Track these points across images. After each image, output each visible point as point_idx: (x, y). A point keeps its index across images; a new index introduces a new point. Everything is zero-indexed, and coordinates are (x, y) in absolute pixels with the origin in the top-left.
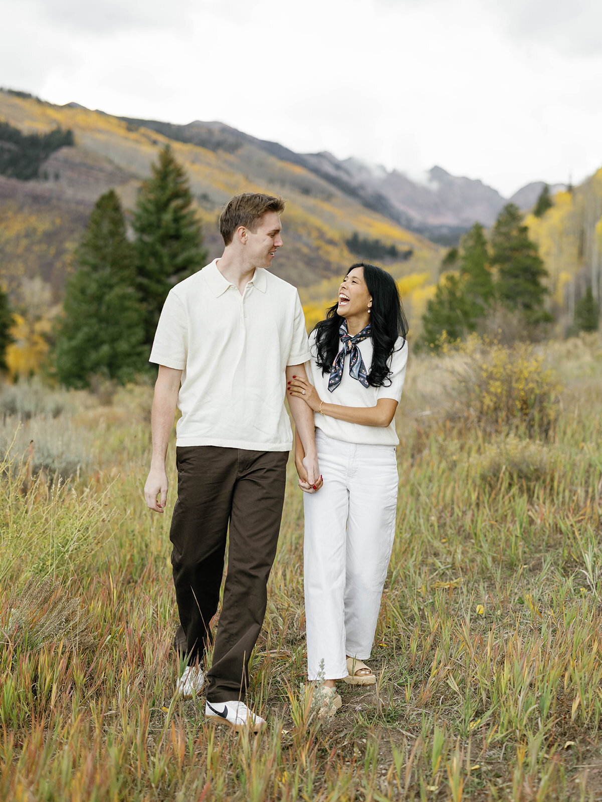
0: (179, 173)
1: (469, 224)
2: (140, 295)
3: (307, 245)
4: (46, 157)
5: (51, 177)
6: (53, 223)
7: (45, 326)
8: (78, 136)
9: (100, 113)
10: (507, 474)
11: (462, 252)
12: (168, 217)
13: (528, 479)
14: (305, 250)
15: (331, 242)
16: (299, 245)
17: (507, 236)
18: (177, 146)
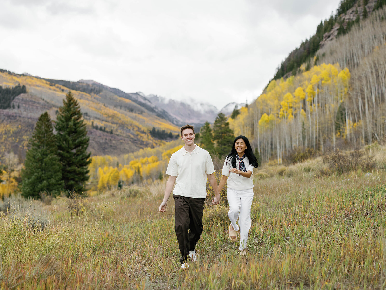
0: (76, 104)
1: (203, 123)
2: (59, 158)
3: (132, 134)
4: (14, 99)
5: (16, 107)
6: (18, 128)
7: (16, 174)
8: (28, 88)
9: (38, 78)
10: (216, 219)
11: (201, 135)
12: (71, 123)
13: (224, 221)
14: (132, 136)
15: (143, 132)
16: (129, 134)
17: (220, 127)
18: (73, 92)
